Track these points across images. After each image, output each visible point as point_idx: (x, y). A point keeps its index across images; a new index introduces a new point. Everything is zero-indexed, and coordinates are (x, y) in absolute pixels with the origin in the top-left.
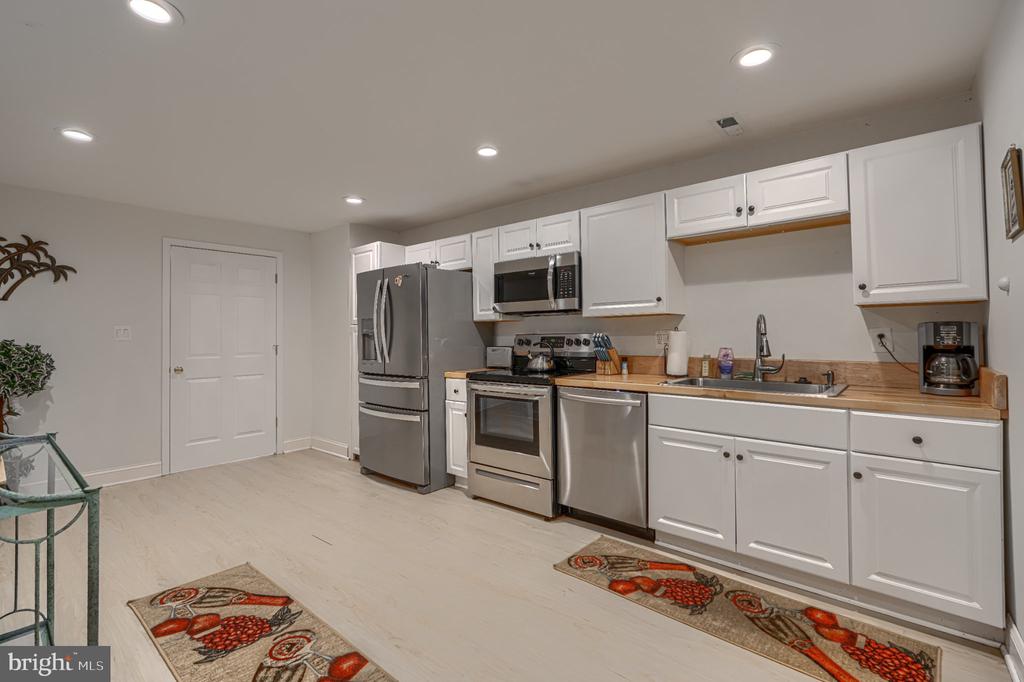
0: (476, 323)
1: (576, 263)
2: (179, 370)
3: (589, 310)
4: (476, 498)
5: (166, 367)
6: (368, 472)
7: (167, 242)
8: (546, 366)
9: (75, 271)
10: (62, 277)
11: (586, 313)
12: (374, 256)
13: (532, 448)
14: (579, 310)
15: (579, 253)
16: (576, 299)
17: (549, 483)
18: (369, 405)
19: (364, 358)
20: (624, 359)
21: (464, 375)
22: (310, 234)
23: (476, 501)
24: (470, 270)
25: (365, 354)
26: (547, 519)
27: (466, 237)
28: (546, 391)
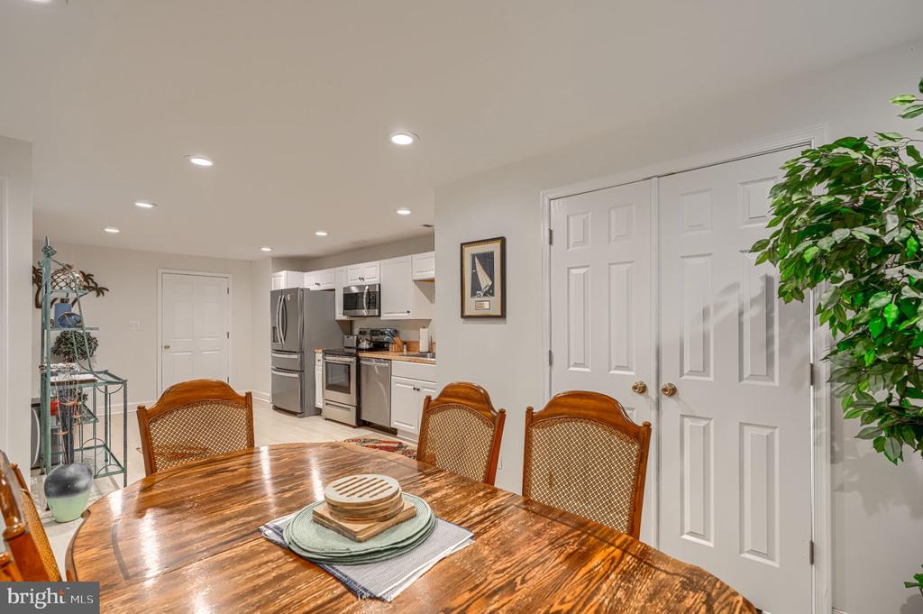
0: (337, 321)
1: (377, 290)
2: (167, 347)
3: (384, 316)
4: (326, 419)
5: (160, 345)
6: (276, 408)
7: (160, 271)
8: (368, 347)
9: (107, 290)
10: (101, 295)
11: (382, 318)
12: (284, 280)
13: (346, 390)
14: (379, 316)
15: (380, 285)
16: (377, 311)
17: (355, 408)
18: (278, 369)
19: (274, 341)
20: (405, 343)
21: (321, 351)
22: (251, 262)
23: (327, 421)
24: (334, 290)
25: (274, 340)
26: (354, 427)
27: (333, 269)
28: (353, 360)
